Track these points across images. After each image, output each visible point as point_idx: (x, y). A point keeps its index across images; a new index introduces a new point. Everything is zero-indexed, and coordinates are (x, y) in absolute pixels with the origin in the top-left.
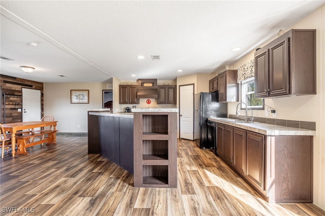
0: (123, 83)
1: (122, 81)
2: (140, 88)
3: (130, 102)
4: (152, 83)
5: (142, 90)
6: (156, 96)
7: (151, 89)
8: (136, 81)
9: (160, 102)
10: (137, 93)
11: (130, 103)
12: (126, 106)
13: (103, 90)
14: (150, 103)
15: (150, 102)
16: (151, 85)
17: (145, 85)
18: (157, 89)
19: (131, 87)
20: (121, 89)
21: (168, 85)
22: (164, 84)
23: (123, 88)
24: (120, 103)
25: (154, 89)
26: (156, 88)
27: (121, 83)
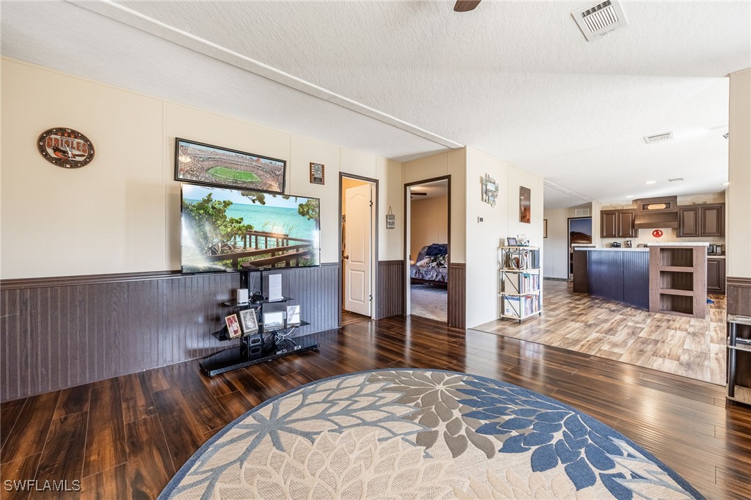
0: (607, 207)
1: (604, 205)
2: (640, 214)
3: (621, 234)
4: (665, 204)
5: (644, 216)
6: (676, 224)
7: (663, 213)
8: (631, 203)
9: (684, 234)
10: (633, 222)
11: (619, 237)
12: (612, 241)
13: (568, 219)
14: (660, 236)
15: (660, 233)
16: (663, 206)
17: (650, 207)
18: (677, 213)
19: (623, 212)
20: (605, 216)
21: (705, 204)
22: (694, 203)
23: (607, 215)
24: (602, 236)
25: (670, 213)
26: (676, 211)
27: (603, 207)
